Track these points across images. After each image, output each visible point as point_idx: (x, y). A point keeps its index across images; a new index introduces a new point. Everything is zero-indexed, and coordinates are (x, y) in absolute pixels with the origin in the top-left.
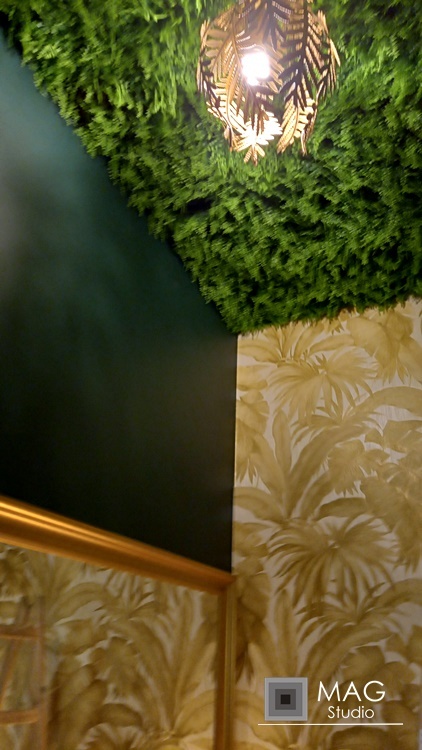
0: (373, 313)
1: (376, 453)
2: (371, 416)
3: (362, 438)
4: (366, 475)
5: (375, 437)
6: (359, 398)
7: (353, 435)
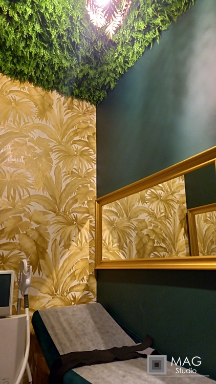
0: (39, 89)
1: (32, 147)
2: (32, 132)
3: (27, 139)
4: (26, 155)
5: (32, 141)
6: (28, 123)
7: (23, 137)
